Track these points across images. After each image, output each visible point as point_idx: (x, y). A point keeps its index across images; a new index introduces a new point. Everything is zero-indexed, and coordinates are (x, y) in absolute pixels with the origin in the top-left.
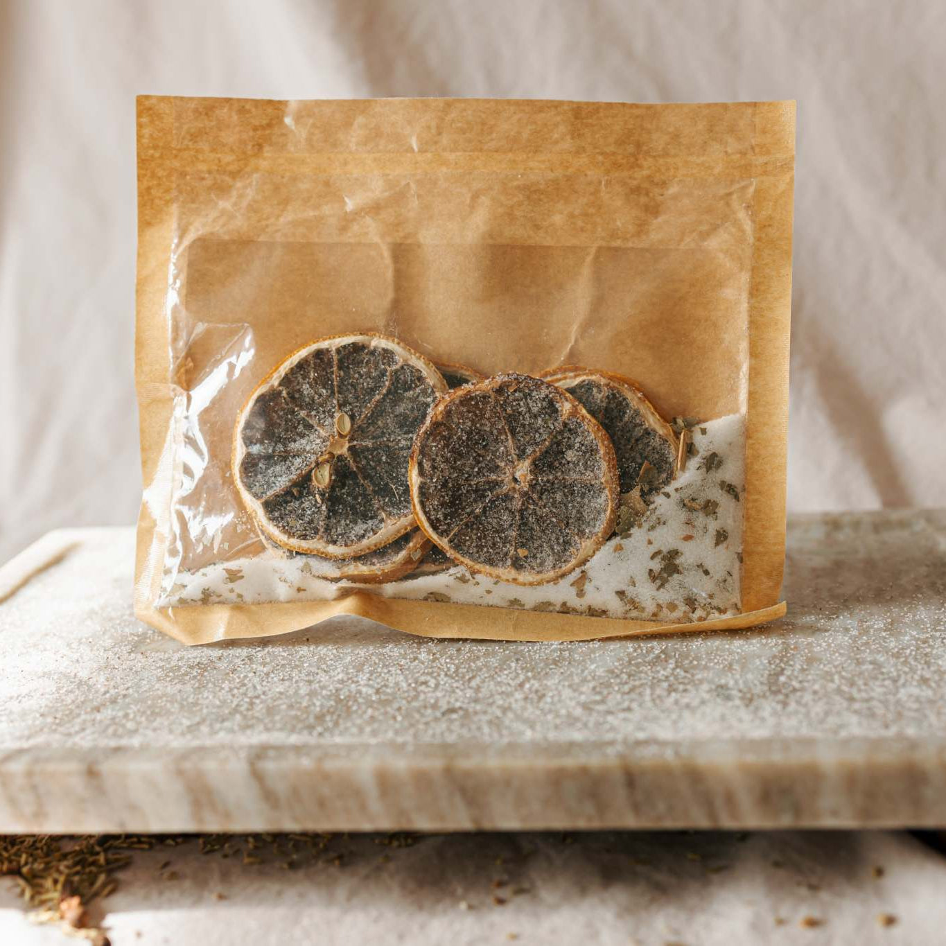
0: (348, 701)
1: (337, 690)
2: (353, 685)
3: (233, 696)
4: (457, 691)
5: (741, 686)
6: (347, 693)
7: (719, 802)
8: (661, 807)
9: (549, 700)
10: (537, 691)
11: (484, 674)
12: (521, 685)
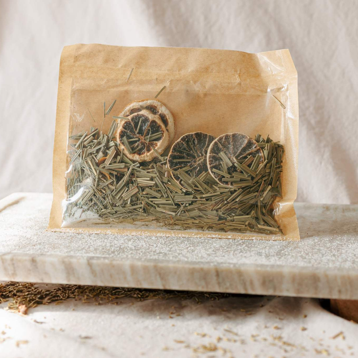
0: (124, 249)
1: (120, 246)
2: (126, 245)
3: (83, 245)
4: (164, 248)
5: (267, 252)
6: (124, 247)
7: (248, 284)
8: (228, 284)
9: (196, 252)
10: (192, 250)
11: (175, 244)
12: (187, 248)
